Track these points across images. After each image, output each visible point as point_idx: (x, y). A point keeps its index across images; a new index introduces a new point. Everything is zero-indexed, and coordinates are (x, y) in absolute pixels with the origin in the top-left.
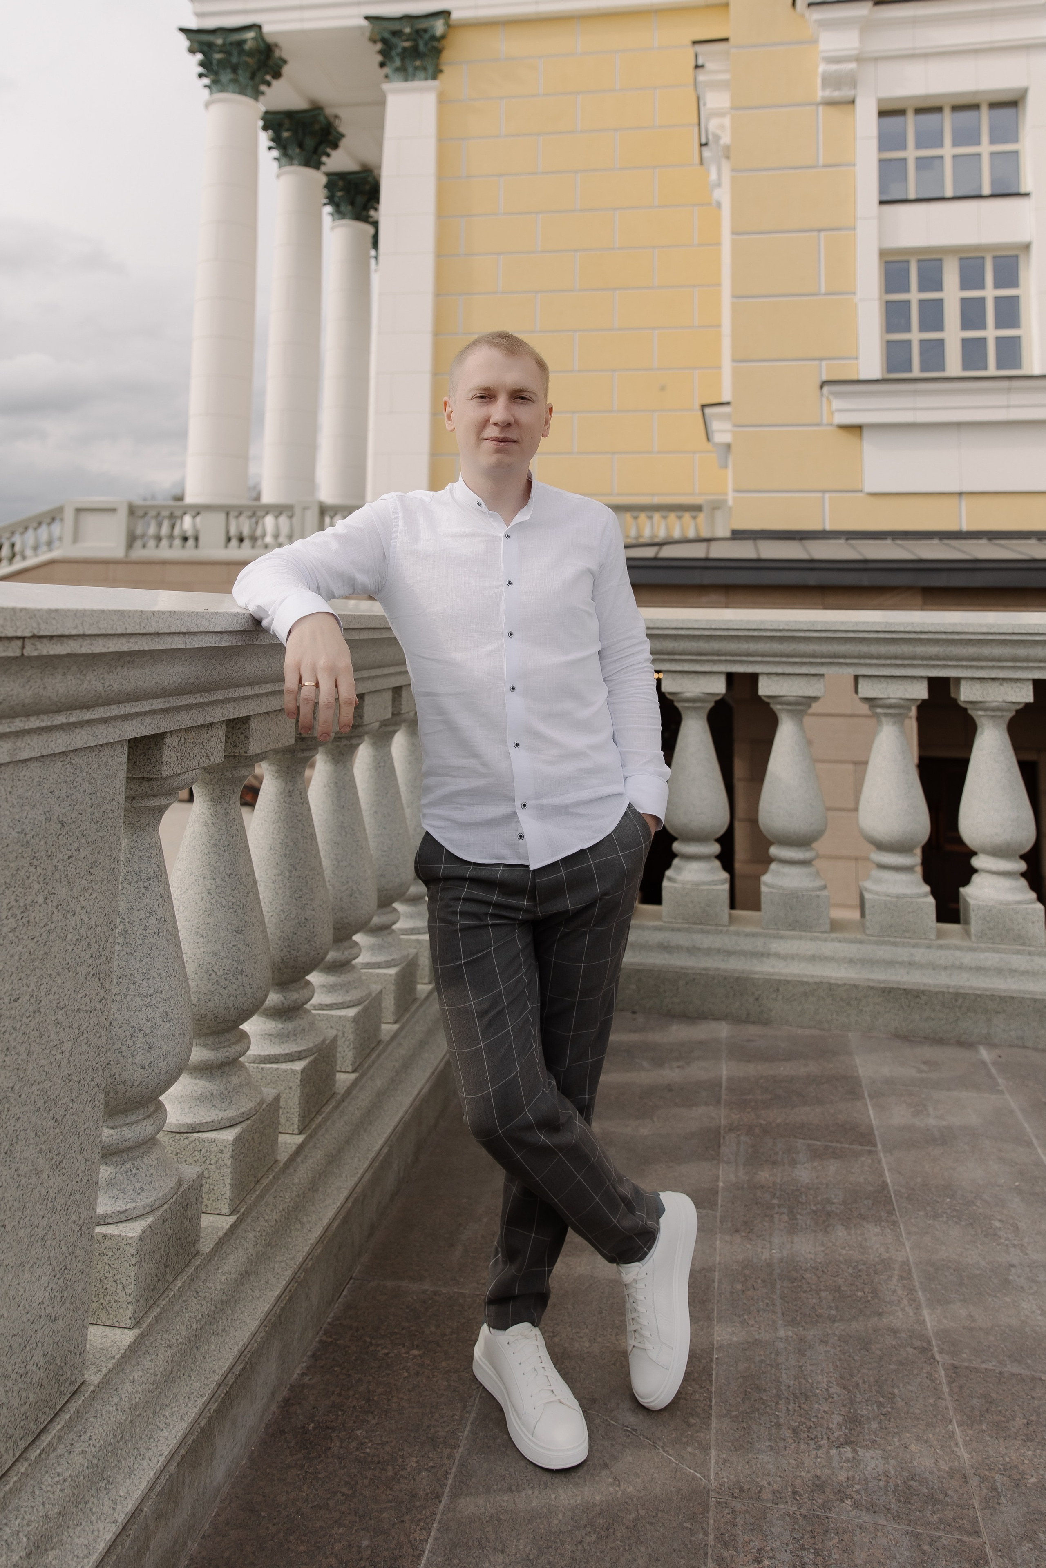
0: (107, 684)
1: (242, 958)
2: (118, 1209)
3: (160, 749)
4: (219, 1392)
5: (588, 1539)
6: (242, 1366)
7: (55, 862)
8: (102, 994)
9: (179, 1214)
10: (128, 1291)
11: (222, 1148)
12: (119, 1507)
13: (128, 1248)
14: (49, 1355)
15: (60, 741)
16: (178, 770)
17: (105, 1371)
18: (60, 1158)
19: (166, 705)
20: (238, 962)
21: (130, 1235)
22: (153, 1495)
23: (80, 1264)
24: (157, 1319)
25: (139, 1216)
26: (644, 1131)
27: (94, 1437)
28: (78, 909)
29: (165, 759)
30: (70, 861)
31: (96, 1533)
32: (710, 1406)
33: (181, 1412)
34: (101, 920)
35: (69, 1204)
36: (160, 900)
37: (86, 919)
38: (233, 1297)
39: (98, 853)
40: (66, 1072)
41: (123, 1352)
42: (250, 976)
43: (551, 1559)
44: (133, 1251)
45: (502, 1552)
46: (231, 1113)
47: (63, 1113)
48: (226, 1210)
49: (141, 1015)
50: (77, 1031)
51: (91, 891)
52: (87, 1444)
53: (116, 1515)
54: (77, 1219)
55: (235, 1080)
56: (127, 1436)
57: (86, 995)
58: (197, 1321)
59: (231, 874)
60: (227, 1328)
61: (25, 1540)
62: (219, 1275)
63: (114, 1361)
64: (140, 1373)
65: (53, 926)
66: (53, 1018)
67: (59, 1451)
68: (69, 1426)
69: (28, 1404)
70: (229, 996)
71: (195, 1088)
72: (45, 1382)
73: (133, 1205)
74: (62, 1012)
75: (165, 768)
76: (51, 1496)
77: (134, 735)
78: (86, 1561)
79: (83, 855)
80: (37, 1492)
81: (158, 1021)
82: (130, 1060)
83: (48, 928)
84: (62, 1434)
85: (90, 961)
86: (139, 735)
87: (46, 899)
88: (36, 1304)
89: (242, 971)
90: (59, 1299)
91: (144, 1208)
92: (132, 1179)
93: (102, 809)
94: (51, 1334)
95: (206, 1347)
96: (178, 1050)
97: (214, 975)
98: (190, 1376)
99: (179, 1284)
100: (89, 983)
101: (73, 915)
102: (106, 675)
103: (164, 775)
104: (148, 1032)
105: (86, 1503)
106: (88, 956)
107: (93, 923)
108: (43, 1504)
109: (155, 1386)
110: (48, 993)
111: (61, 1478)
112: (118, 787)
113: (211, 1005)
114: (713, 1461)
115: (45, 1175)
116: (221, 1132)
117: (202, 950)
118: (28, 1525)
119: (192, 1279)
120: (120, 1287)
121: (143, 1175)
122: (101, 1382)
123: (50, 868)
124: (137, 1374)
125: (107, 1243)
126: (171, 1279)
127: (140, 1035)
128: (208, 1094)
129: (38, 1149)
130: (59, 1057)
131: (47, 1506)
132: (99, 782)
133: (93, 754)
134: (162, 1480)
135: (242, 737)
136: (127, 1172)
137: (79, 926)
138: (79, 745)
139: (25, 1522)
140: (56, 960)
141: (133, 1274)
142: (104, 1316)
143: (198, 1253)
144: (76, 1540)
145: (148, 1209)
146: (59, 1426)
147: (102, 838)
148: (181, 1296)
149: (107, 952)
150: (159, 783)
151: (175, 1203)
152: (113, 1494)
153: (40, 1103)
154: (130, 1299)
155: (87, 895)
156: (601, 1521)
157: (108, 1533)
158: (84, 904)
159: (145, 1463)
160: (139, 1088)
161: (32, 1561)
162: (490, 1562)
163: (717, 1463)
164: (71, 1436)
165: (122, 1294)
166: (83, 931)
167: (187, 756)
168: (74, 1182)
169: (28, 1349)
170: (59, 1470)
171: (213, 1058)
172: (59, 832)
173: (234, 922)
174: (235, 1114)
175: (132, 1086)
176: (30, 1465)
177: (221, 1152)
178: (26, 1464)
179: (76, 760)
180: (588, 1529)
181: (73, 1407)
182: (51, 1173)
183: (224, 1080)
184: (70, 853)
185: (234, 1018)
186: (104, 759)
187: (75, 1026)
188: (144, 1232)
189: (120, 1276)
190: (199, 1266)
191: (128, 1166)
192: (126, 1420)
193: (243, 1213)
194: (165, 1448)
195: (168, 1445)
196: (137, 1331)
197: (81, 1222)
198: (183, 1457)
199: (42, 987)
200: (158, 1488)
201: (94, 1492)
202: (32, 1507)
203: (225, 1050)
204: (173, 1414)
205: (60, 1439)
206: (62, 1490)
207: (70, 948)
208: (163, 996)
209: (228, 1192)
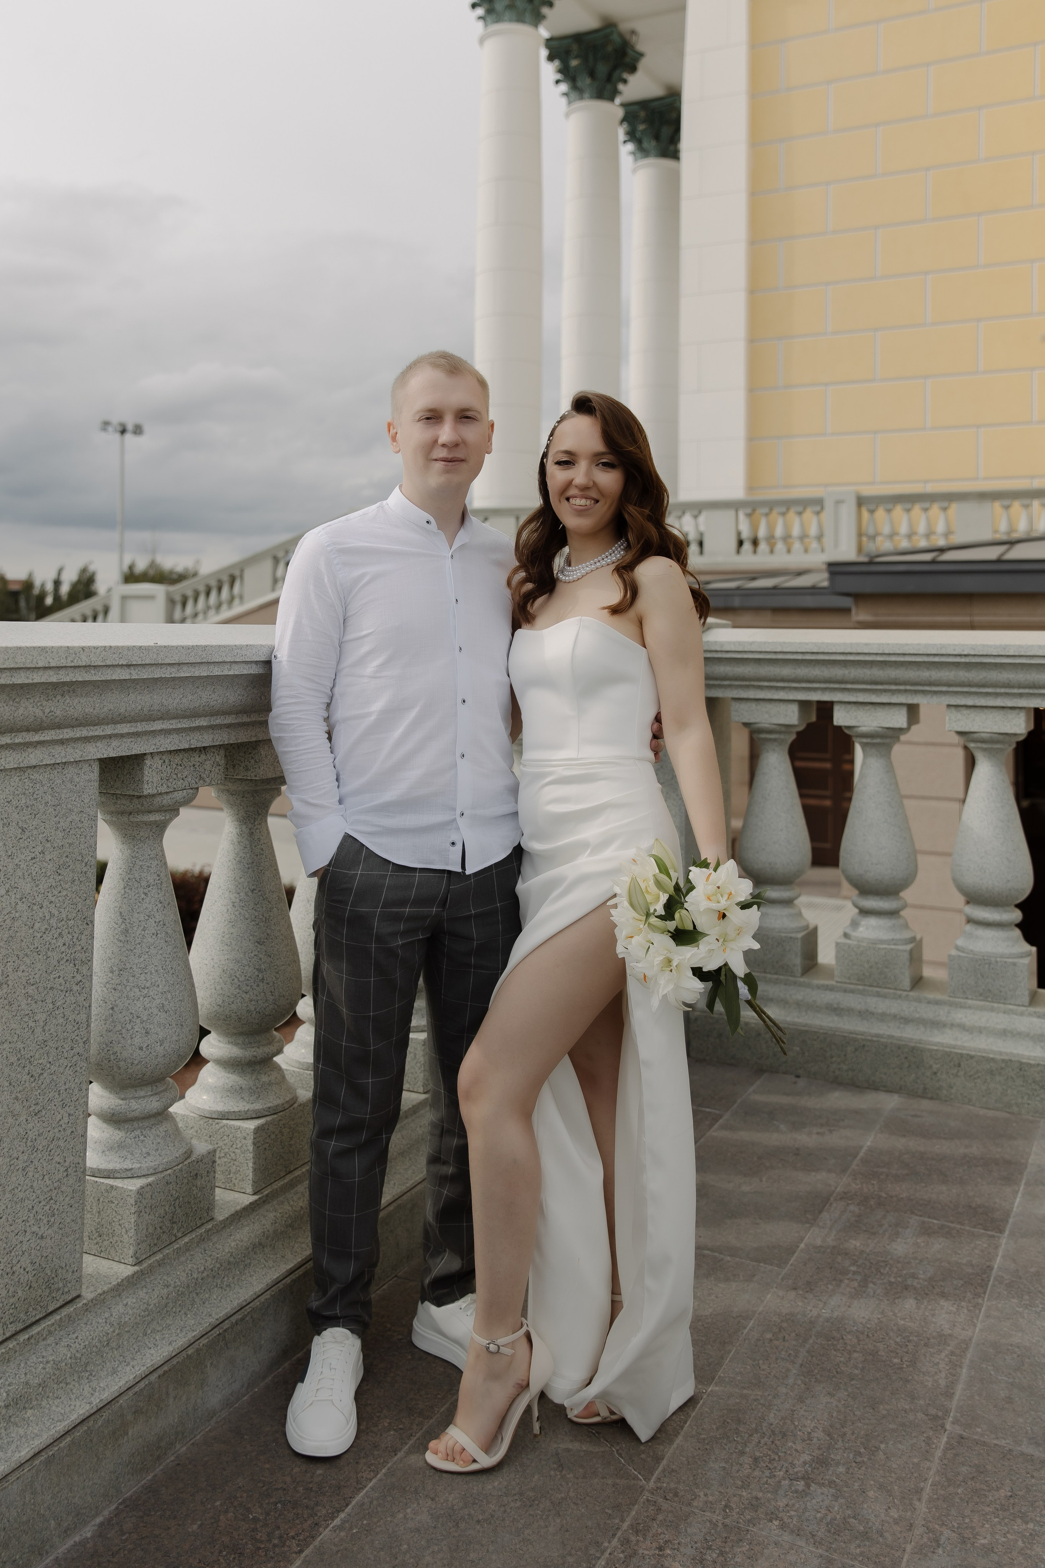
0: (47, 711)
1: (263, 966)
2: (126, 1167)
3: (141, 769)
4: (213, 1332)
5: (512, 1504)
6: (240, 1316)
7: (17, 861)
8: (79, 977)
9: (185, 1181)
10: (131, 1235)
11: (245, 1135)
12: (97, 1394)
13: (128, 1199)
14: (37, 1264)
15: (11, 759)
16: (164, 789)
17: (100, 1291)
18: (38, 1108)
19: (133, 730)
20: (259, 970)
21: (130, 1188)
22: (131, 1393)
23: (67, 1199)
24: (160, 1264)
25: (144, 1176)
26: (745, 1188)
27: (80, 1338)
28: (46, 903)
29: (146, 778)
30: (34, 861)
31: (72, 1407)
32: (682, 1427)
33: (171, 1339)
34: (74, 915)
35: (51, 1147)
36: (160, 905)
37: (56, 913)
38: (244, 1261)
39: (67, 857)
40: (40, 1038)
41: (120, 1280)
42: (271, 984)
43: (473, 1512)
44: (132, 1201)
45: (432, 1499)
46: (258, 1106)
47: (40, 1071)
48: (249, 1190)
49: (139, 1004)
50: (51, 1006)
51: (59, 888)
52: (73, 1341)
53: (92, 1399)
54: (61, 1161)
55: (264, 1079)
56: (114, 1345)
57: (59, 977)
58: (199, 1272)
59: (254, 889)
60: (232, 1285)
61: (5, 1394)
62: (229, 1241)
63: (110, 1286)
64: (134, 1300)
65: (17, 915)
66: (23, 991)
67: (49, 1342)
68: (60, 1324)
69: (16, 1298)
70: (251, 1001)
71: (227, 1081)
72: (34, 1285)
73: (139, 1165)
74: (33, 987)
75: (146, 786)
76: (34, 1370)
77: (99, 756)
78: (58, 1424)
79: (48, 857)
80: (22, 1365)
81: (155, 1011)
82: (129, 1042)
83: (12, 916)
84: (52, 1329)
85: (63, 949)
86: (105, 756)
87: (8, 891)
88: (20, 1221)
89: (263, 979)
90: (45, 1221)
91: (148, 1170)
92: (140, 1144)
93: (69, 819)
94: (38, 1248)
95: (207, 1296)
96: (175, 1038)
97: (236, 980)
98: (186, 1314)
99: (186, 1239)
100: (62, 967)
101: (41, 908)
102: (44, 703)
103: (145, 793)
104: (145, 1019)
105: (67, 1384)
106: (60, 943)
107: (64, 916)
108: (26, 1374)
109: (147, 1313)
110: (16, 970)
111: (45, 1360)
112: (86, 801)
113: (234, 1006)
114: (660, 1469)
115: (23, 1118)
116: (246, 1121)
117: (226, 957)
118: (9, 1385)
119: (202, 1239)
120: (124, 1230)
121: (150, 1142)
122: (95, 1299)
123: (11, 866)
124: (131, 1301)
125: (114, 1193)
126: (179, 1235)
127: (138, 1021)
128: (238, 1088)
129: (13, 1096)
130: (33, 1024)
131: (28, 1376)
132: (63, 796)
133: (55, 772)
134: (142, 1385)
135: (253, 761)
136: (135, 1138)
137: (47, 918)
138: (34, 762)
139: (7, 1383)
140: (23, 944)
141: (133, 1220)
142: (113, 1252)
143: (212, 1219)
144: (54, 1408)
145: (151, 1171)
146: (49, 1323)
147: (70, 844)
148: (188, 1250)
149: (83, 943)
150: (148, 800)
151: (181, 1170)
152: (94, 1384)
153: (13, 1059)
154: (132, 1241)
155: (55, 892)
156: (531, 1494)
157: (82, 1409)
158: (53, 899)
159: (128, 1369)
160: (139, 1067)
161: (11, 1412)
162: (418, 1504)
163: (664, 1470)
164: (61, 1333)
165: (125, 1236)
166: (53, 922)
167: (175, 777)
168: (56, 1130)
169: (13, 1254)
170: (44, 1354)
171: (241, 1055)
172: (19, 836)
173: (256, 934)
174: (261, 1107)
175: (132, 1064)
176: (18, 1344)
177: (245, 1138)
178: (15, 1343)
179: (36, 776)
180: (516, 1497)
181: (65, 1312)
182: (29, 1119)
183: (254, 1077)
184: (33, 855)
185: (257, 1021)
186: (69, 776)
187: (49, 1001)
188: (142, 1188)
189: (123, 1221)
190: (210, 1230)
191: (137, 1133)
192: (114, 1332)
193: (267, 1195)
194: (148, 1361)
195: (152, 1360)
196: (136, 1268)
197: (67, 1164)
198: (165, 1372)
199: (9, 964)
200: (136, 1389)
201: (76, 1378)
202: (16, 1374)
203: (254, 1049)
204: (163, 1339)
205: (50, 1333)
206: (44, 1368)
207: (39, 935)
208: (160, 989)
209: (251, 1174)
